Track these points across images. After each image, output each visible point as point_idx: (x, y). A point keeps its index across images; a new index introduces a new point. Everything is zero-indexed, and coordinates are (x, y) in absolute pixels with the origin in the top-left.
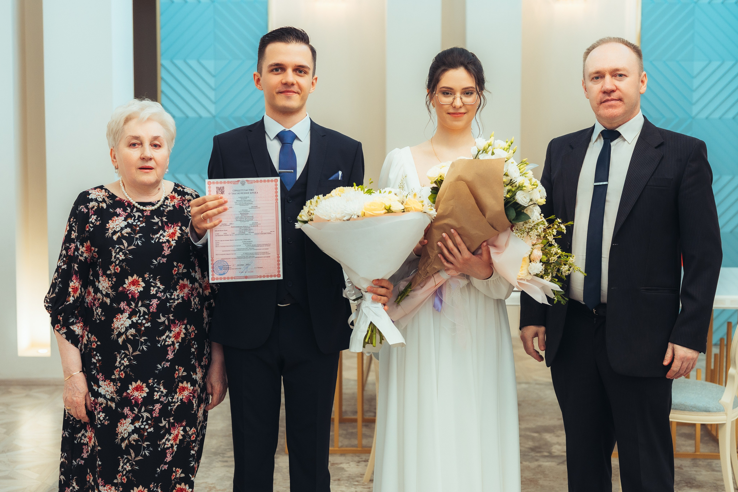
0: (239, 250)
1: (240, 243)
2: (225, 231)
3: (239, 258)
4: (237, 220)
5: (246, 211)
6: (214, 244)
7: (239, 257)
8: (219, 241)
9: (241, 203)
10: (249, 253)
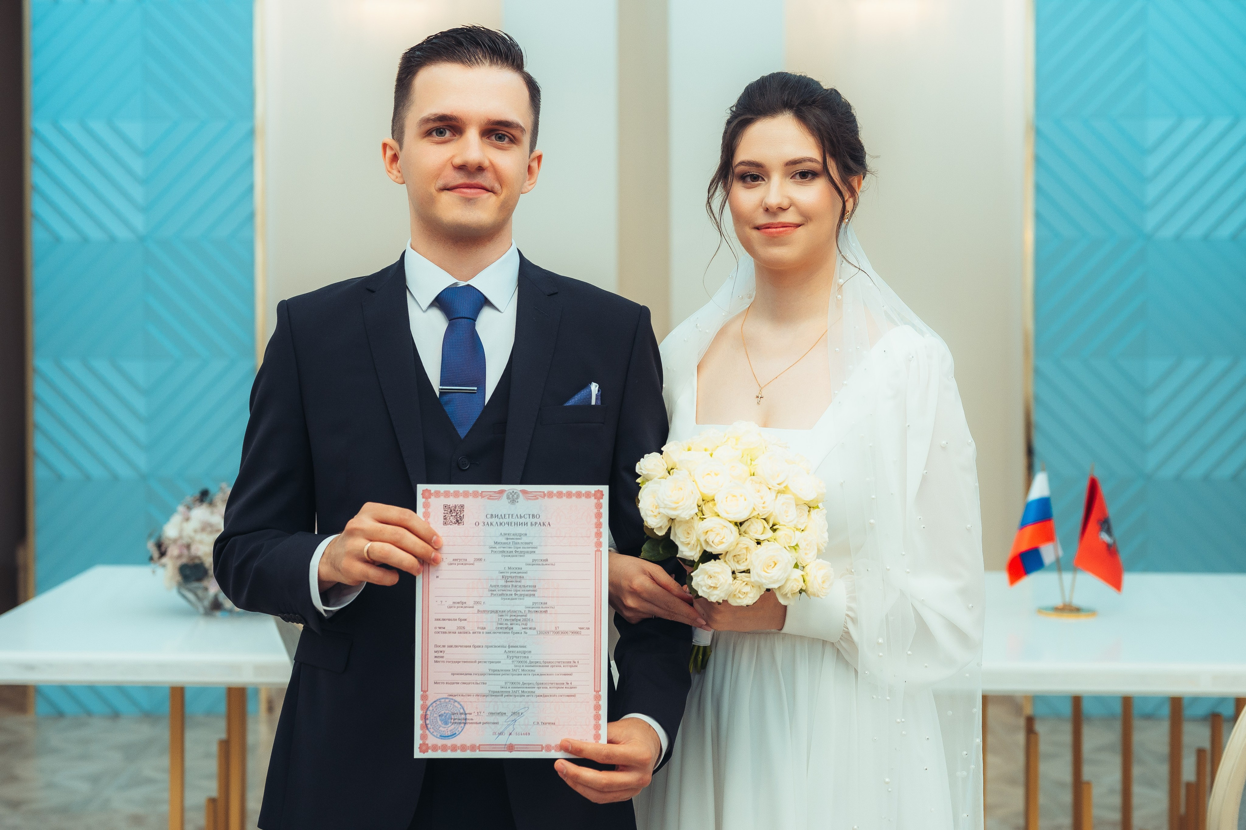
0: (495, 672)
1: (498, 654)
2: (460, 620)
3: (494, 694)
4: (495, 593)
5: (517, 571)
6: (432, 654)
7: (494, 692)
8: (444, 646)
9: (505, 550)
10: (521, 683)
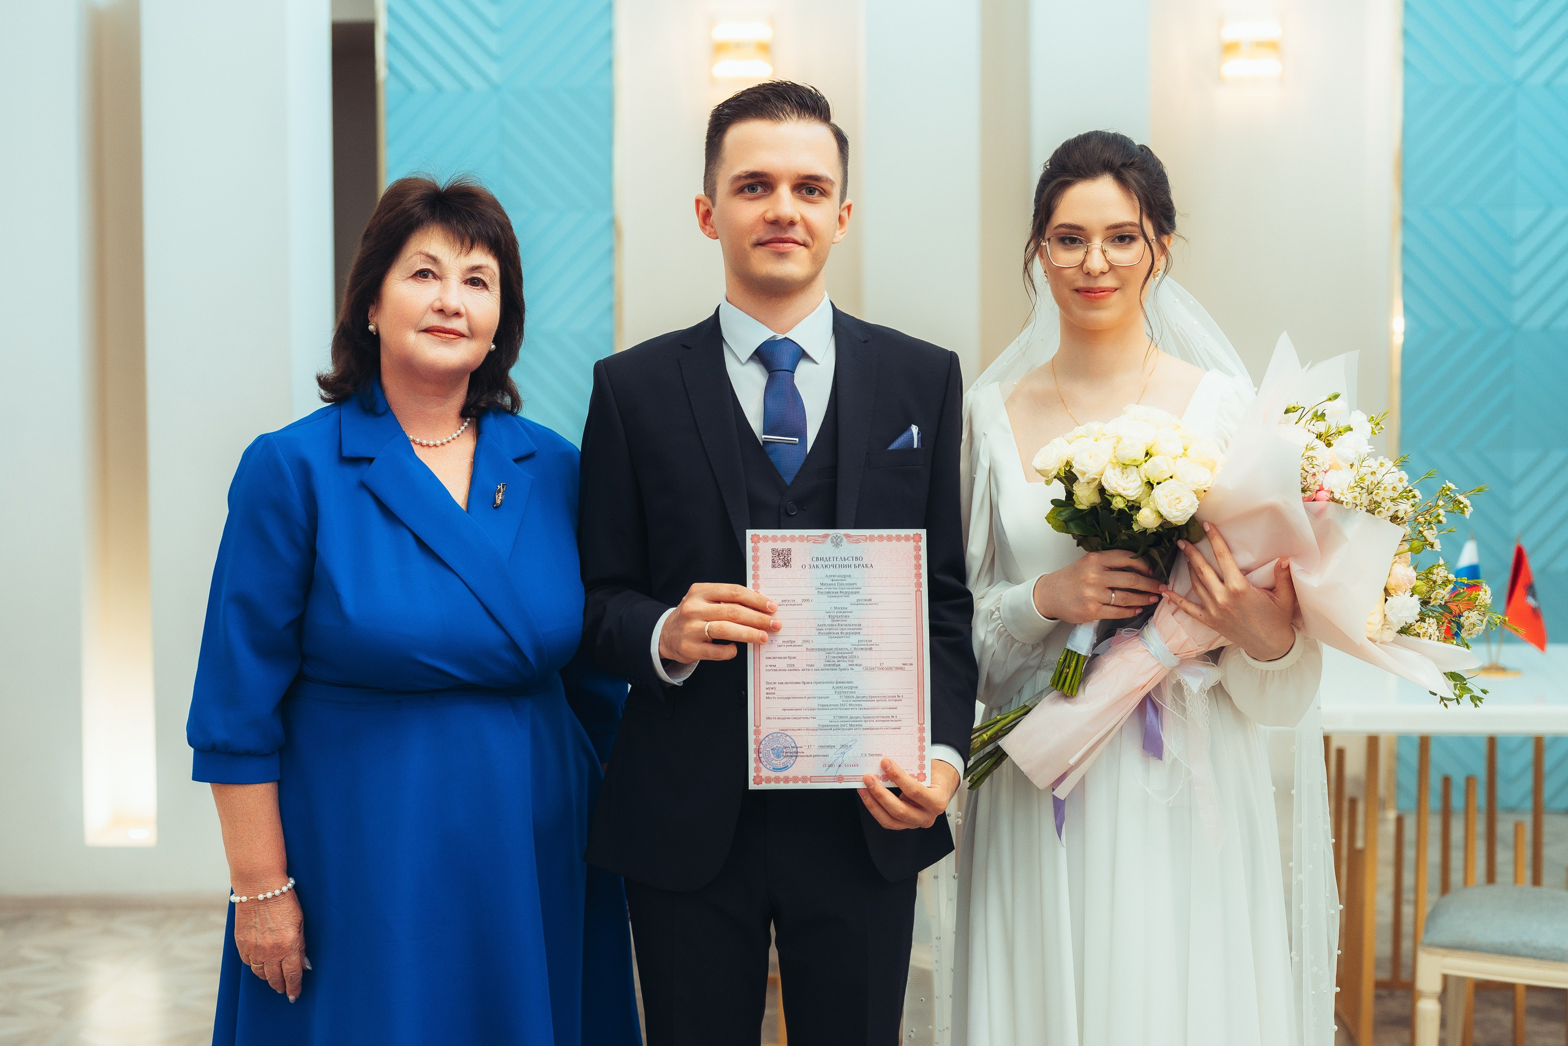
0: (823, 707)
1: (827, 690)
2: (790, 658)
3: (823, 728)
4: (822, 631)
5: (842, 611)
6: (764, 691)
7: (823, 726)
8: (775, 683)
9: (831, 590)
10: (849, 717)
